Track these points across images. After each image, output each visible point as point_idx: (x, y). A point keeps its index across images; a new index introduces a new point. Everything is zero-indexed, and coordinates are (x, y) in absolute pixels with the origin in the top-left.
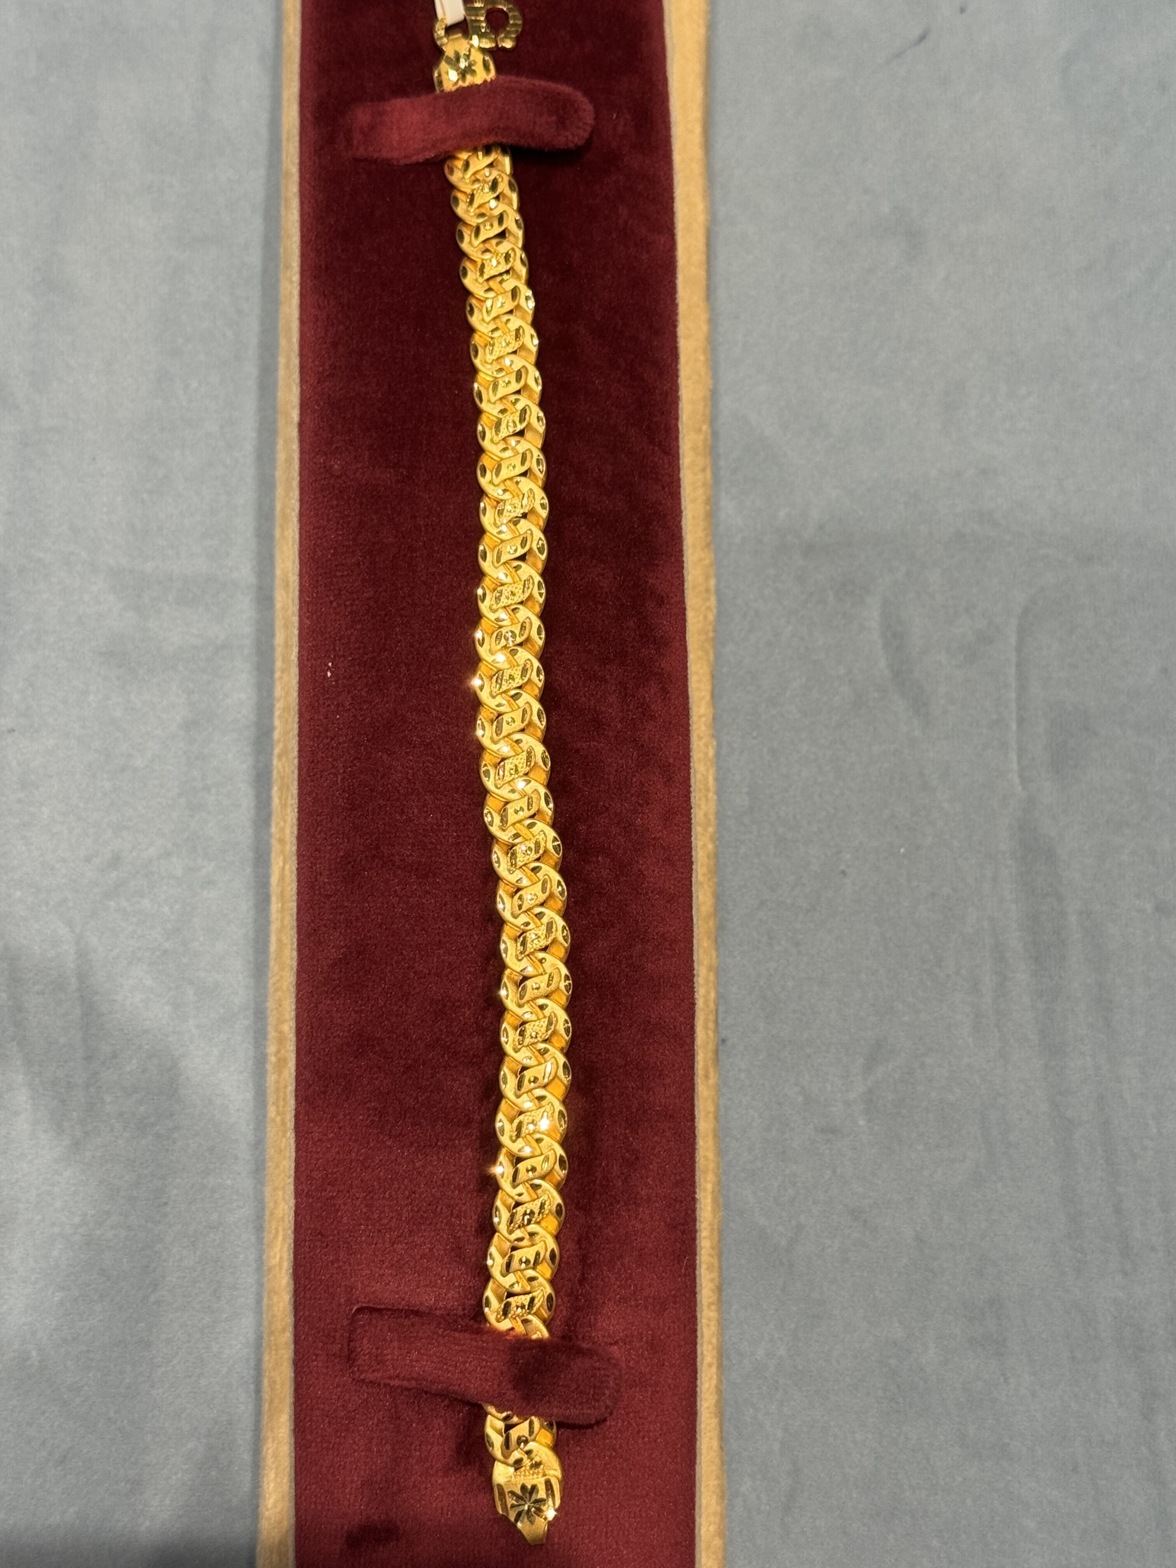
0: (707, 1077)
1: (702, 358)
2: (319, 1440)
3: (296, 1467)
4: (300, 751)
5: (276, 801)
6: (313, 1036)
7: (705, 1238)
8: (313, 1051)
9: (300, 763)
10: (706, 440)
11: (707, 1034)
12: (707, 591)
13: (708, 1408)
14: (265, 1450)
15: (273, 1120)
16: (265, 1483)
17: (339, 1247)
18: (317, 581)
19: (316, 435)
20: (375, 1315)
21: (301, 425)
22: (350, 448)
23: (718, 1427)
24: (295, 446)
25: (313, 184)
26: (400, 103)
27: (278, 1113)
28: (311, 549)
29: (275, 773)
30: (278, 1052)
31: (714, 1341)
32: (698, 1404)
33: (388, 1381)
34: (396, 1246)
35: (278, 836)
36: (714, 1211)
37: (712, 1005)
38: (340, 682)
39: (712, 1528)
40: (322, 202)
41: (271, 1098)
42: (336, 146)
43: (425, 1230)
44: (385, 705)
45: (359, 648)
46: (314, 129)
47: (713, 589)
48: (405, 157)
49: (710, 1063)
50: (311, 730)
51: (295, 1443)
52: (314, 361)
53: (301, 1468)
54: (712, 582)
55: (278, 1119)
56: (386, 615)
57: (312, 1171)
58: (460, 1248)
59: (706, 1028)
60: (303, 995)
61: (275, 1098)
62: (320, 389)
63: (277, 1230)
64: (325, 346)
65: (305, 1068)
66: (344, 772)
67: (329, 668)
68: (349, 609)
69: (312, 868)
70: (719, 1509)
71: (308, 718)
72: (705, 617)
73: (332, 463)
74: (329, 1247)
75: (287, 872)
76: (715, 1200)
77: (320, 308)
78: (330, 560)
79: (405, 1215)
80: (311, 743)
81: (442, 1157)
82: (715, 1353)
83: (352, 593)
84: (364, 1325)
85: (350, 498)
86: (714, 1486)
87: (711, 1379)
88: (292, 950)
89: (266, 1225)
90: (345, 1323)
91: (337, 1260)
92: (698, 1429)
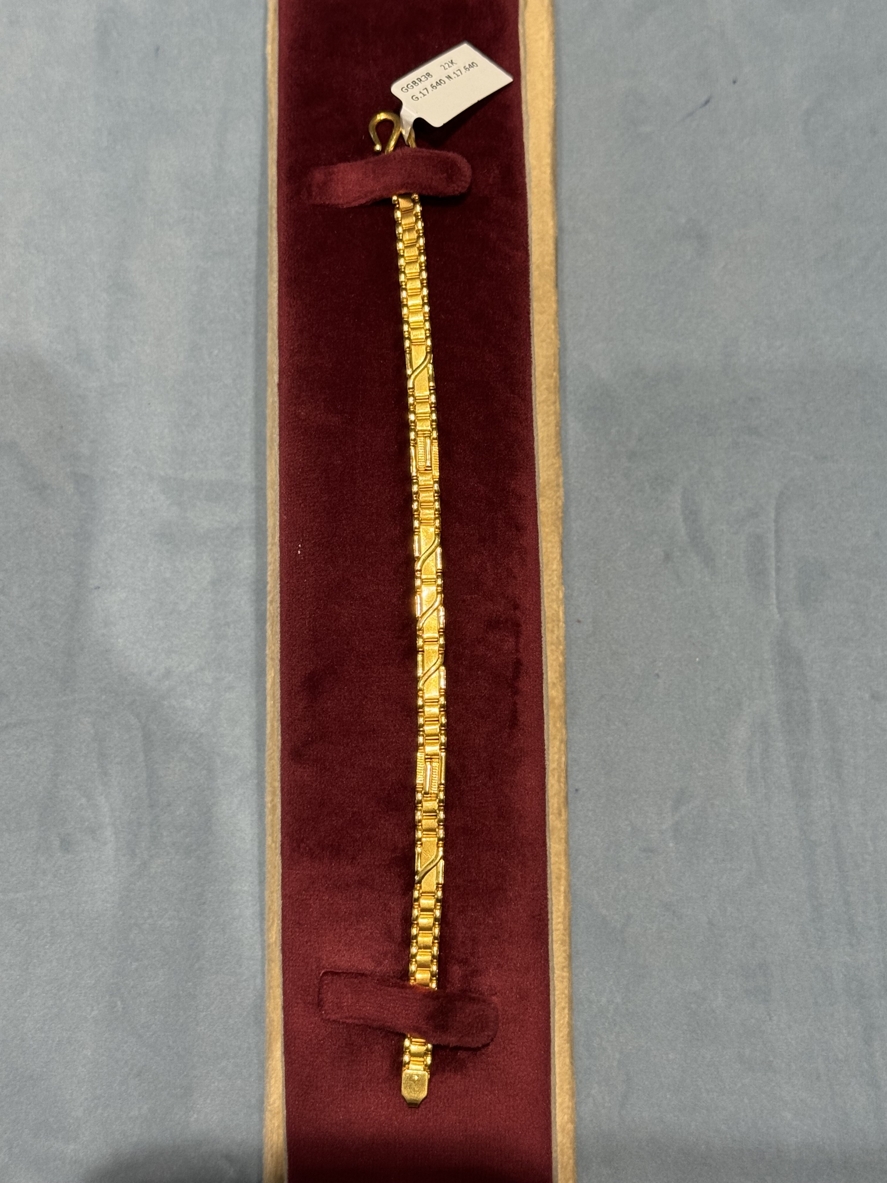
0: (560, 814)
1: (553, 327)
2: (300, 1059)
3: (286, 1076)
4: (281, 603)
5: (269, 632)
6: (290, 793)
7: (558, 923)
8: (292, 803)
9: (281, 611)
10: (555, 383)
11: (560, 786)
13: (563, 1037)
14: (267, 1066)
15: (270, 846)
16: (268, 1088)
17: (311, 932)
18: (291, 490)
19: (289, 392)
20: (336, 977)
21: (280, 385)
22: (311, 400)
23: (569, 1050)
24: (276, 398)
26: (342, 166)
27: (273, 841)
28: (287, 469)
29: (268, 613)
30: (272, 800)
31: (566, 992)
32: (552, 1035)
33: (344, 1020)
34: (348, 931)
35: (270, 656)
36: (565, 905)
37: (563, 766)
38: (306, 557)
39: (566, 1117)
40: (292, 234)
41: (269, 831)
42: (301, 196)
43: (367, 921)
44: (336, 572)
45: (319, 535)
46: (287, 185)
47: (561, 484)
48: (348, 203)
49: (562, 805)
50: (288, 589)
51: (285, 1061)
52: (287, 342)
53: (289, 1078)
54: (561, 479)
55: (273, 845)
56: (336, 512)
57: (292, 881)
58: (391, 933)
59: (559, 781)
60: (285, 765)
61: (271, 831)
62: (291, 361)
63: (273, 918)
64: (294, 332)
65: (287, 814)
66: (310, 617)
67: (299, 548)
68: (312, 508)
69: (289, 681)
70: (570, 1104)
71: (286, 581)
72: (556, 504)
73: (300, 411)
74: (304, 932)
75: (275, 682)
76: (566, 897)
77: (291, 306)
78: (299, 476)
80: (288, 598)
82: (566, 1000)
83: (314, 498)
84: (328, 984)
85: (311, 434)
86: (567, 1089)
87: (564, 1018)
88: (278, 735)
89: (266, 917)
90: (316, 982)
91: (310, 941)
92: (552, 1051)
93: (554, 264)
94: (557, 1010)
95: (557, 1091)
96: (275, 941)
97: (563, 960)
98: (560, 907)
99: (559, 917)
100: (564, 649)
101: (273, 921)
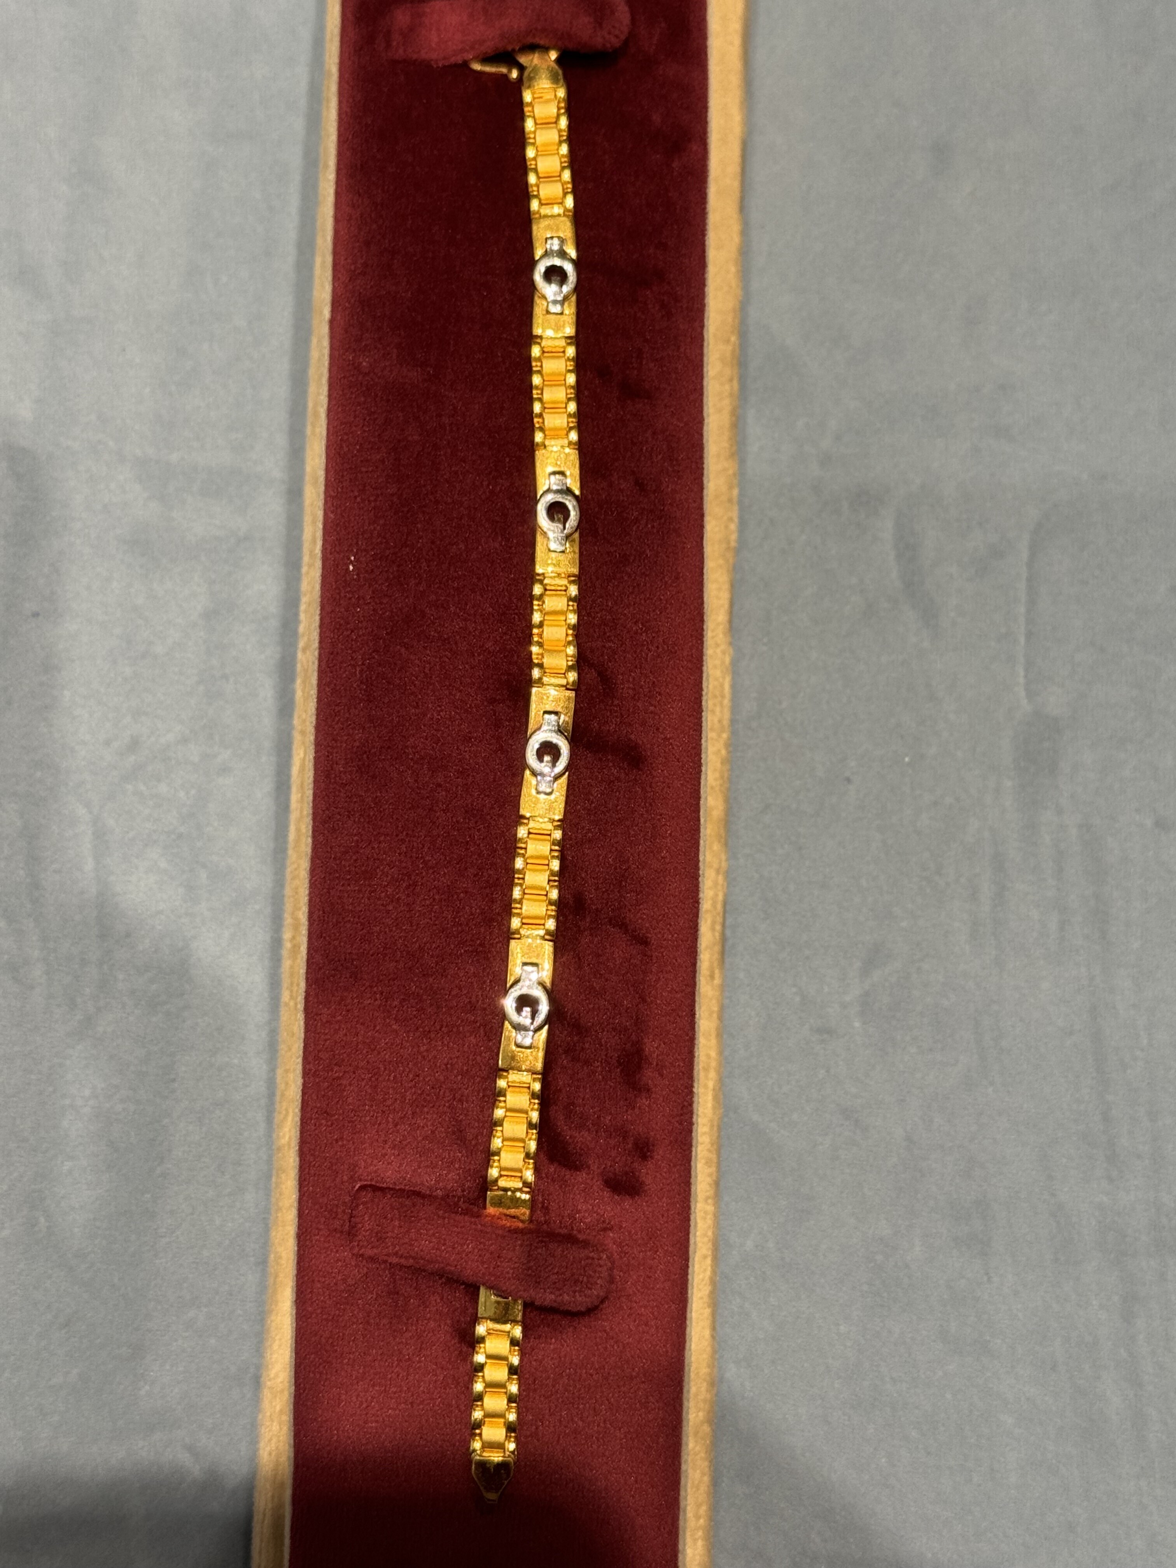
0: (712, 977)
1: (733, 269)
2: (319, 1311)
3: (296, 1337)
4: (320, 642)
5: (299, 694)
6: (324, 921)
7: (705, 1133)
8: (324, 935)
9: (320, 655)
10: (733, 351)
11: (714, 936)
12: (730, 500)
13: (701, 1298)
14: (269, 1322)
15: (287, 1004)
16: (268, 1354)
17: (344, 1126)
18: (343, 476)
19: (346, 332)
20: (378, 1194)
21: (332, 322)
22: (379, 346)
23: (710, 1317)
24: (326, 343)
25: (351, 83)
27: (291, 997)
28: (337, 445)
29: (299, 667)
30: (294, 938)
31: (710, 1233)
32: (690, 1292)
33: (385, 1258)
34: (399, 1127)
35: (300, 727)
36: (714, 1108)
37: (719, 907)
38: (362, 576)
39: (701, 1414)
40: (359, 101)
41: (285, 984)
42: (376, 46)
43: (427, 1113)
44: (405, 599)
45: (381, 543)
46: (355, 29)
47: (735, 499)
48: (445, 58)
49: (716, 964)
50: (331, 622)
51: (297, 1314)
52: (346, 259)
53: (301, 1338)
54: (735, 492)
55: (292, 1003)
56: (408, 512)
57: (319, 1051)
59: (713, 929)
60: (316, 880)
61: (290, 982)
62: (351, 287)
63: (287, 1110)
64: (358, 244)
65: (316, 951)
66: (363, 664)
67: (351, 562)
68: (373, 504)
69: (328, 756)
70: (708, 1396)
71: (329, 610)
72: (726, 527)
73: (361, 360)
74: (334, 1126)
75: (307, 763)
76: (716, 1098)
77: (353, 206)
78: (355, 455)
79: (408, 1096)
80: (332, 635)
81: (446, 1042)
82: (710, 1245)
83: (376, 488)
84: (366, 1202)
85: (376, 396)
86: (704, 1374)
87: (705, 1270)
88: (307, 836)
89: (277, 1106)
90: (348, 1199)
91: (342, 1138)
92: (688, 1316)
93: (739, 178)
94: (696, 1259)
95: (692, 1375)
96: (289, 1144)
97: (708, 1188)
98: (706, 1111)
99: (704, 1125)
100: (729, 739)
101: (287, 1113)
